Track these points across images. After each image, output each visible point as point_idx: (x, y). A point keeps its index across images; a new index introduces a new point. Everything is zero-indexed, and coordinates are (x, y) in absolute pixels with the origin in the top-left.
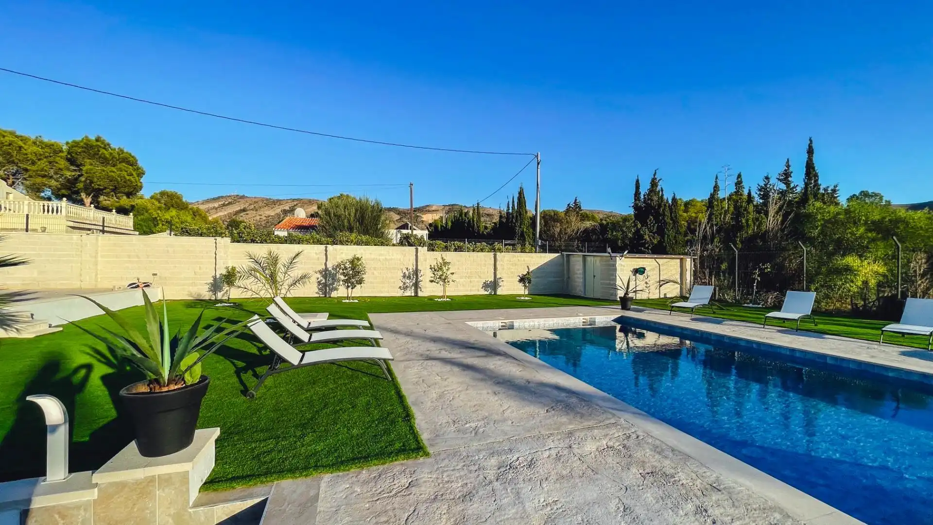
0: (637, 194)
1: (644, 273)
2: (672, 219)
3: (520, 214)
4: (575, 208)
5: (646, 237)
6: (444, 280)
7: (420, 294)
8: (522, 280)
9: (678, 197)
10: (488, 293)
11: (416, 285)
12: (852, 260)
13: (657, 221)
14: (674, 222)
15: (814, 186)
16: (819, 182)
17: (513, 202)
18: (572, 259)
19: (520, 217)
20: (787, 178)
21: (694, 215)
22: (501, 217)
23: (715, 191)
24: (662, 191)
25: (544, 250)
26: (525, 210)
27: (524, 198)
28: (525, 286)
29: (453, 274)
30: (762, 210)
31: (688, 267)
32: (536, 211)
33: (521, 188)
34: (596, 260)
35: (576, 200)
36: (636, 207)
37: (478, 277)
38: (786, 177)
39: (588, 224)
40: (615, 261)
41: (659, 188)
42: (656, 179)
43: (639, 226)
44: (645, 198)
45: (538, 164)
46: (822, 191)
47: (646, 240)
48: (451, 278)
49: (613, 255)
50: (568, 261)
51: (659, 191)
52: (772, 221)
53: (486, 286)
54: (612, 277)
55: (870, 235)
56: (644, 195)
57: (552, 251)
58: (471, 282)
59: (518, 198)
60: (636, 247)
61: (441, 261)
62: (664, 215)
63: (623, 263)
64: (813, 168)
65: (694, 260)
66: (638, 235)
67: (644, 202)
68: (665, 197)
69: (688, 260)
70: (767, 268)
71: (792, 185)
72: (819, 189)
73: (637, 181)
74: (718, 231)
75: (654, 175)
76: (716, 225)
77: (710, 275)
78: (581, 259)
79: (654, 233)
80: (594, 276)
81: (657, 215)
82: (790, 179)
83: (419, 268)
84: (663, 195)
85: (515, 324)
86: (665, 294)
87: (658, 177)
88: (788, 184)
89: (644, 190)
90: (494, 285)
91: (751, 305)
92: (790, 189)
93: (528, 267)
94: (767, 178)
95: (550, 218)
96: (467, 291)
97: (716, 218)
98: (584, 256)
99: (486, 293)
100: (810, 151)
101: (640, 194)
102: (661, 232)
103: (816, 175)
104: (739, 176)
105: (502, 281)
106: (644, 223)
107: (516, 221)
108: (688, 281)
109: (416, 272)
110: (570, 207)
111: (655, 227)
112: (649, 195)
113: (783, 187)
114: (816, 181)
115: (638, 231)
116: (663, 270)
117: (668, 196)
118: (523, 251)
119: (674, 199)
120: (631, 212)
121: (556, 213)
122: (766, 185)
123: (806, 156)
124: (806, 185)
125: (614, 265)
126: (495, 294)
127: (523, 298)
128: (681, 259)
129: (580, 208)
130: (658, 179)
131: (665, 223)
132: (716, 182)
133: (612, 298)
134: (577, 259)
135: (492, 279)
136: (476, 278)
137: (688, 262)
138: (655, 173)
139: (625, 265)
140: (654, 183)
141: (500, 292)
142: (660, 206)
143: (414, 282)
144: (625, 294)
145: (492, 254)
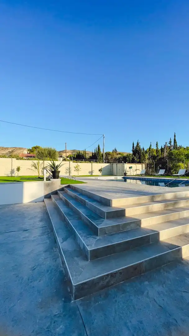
0: (133, 147)
1: (132, 168)
2: (143, 154)
3: (99, 153)
4: (115, 151)
5: (136, 160)
6: (78, 170)
7: (71, 175)
8: (100, 170)
9: (144, 148)
10: (90, 175)
11: (70, 172)
13: (138, 155)
15: (176, 145)
17: (96, 149)
18: (113, 165)
22: (93, 154)
25: (105, 163)
27: (100, 148)
28: (100, 172)
31: (144, 166)
32: (103, 151)
33: (99, 145)
34: (120, 165)
35: (115, 149)
36: (133, 151)
37: (87, 170)
39: (119, 156)
41: (139, 145)
43: (134, 156)
45: (104, 138)
48: (80, 169)
49: (124, 163)
50: (112, 166)
53: (89, 172)
54: (123, 169)
57: (109, 163)
58: (85, 171)
59: (98, 148)
60: (133, 161)
61: (77, 165)
62: (140, 153)
63: (126, 166)
67: (135, 149)
68: (141, 148)
70: (161, 166)
73: (133, 143)
80: (119, 169)
81: (138, 153)
83: (70, 167)
89: (135, 146)
90: (91, 172)
92: (171, 146)
93: (101, 167)
95: (108, 154)
102: (140, 158)
105: (94, 171)
107: (97, 155)
109: (70, 168)
111: (138, 157)
115: (133, 158)
116: (137, 167)
117: (141, 147)
118: (100, 163)
120: (131, 153)
121: (109, 153)
124: (174, 145)
125: (124, 166)
126: (92, 175)
128: (142, 165)
131: (141, 156)
134: (115, 165)
138: (138, 141)
140: (138, 144)
142: (139, 150)
144: (125, 172)
145: (91, 163)
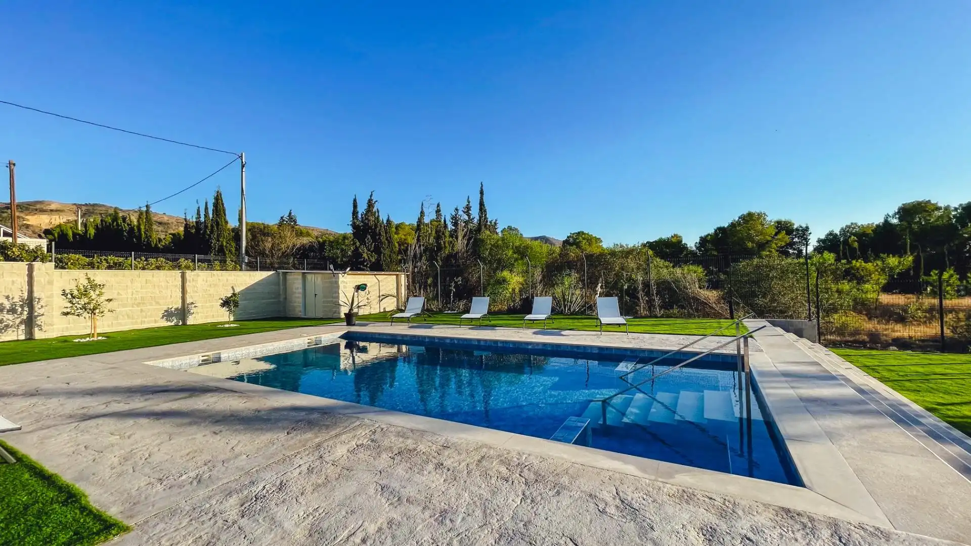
0: (355, 213)
1: (365, 289)
2: (387, 239)
3: (218, 224)
4: (289, 222)
5: (365, 255)
6: (93, 310)
7: (38, 335)
8: (226, 303)
9: (391, 219)
10: (173, 324)
11: (30, 323)
12: (506, 274)
13: (374, 240)
14: (389, 242)
15: (485, 219)
16: (487, 216)
17: (206, 208)
18: (289, 277)
19: (217, 228)
20: (468, 211)
21: (403, 237)
22: (187, 227)
23: (421, 216)
24: (378, 212)
25: (252, 267)
26: (225, 219)
27: (223, 204)
28: (230, 310)
29: (109, 300)
30: (454, 234)
31: (403, 283)
32: (240, 220)
33: (218, 192)
34: (316, 279)
35: (290, 213)
36: (354, 226)
37: (154, 303)
38: (468, 209)
39: (305, 240)
40: (338, 278)
41: (375, 209)
42: (372, 200)
43: (358, 244)
44: (362, 218)
45: (243, 166)
46: (489, 223)
47: (364, 258)
48: (107, 306)
49: (335, 272)
50: (285, 279)
51: (375, 212)
52: (460, 244)
53: (168, 315)
54: (334, 295)
55: (515, 256)
56: (362, 215)
57: (264, 268)
58: (142, 311)
59: (214, 203)
60: (356, 264)
61: (85, 282)
62: (380, 234)
63: (345, 280)
64: (484, 205)
65: (407, 275)
66: (357, 254)
67: (362, 221)
68: (381, 219)
69: (403, 276)
70: (459, 281)
71: (472, 217)
72: (487, 222)
73: (355, 200)
74: (425, 251)
75: (371, 196)
76: (423, 245)
77: (420, 289)
78: (300, 277)
79: (372, 252)
80: (315, 295)
81: (375, 236)
82: (470, 212)
83: (36, 294)
84: (378, 216)
85: (222, 356)
86: (384, 308)
87: (374, 198)
88: (469, 215)
89: (362, 209)
90: (183, 312)
91: (449, 312)
92: (470, 220)
93: (233, 288)
94: (457, 209)
95: (258, 232)
96: (136, 323)
97: (423, 240)
98: (304, 273)
99: (169, 324)
100: (482, 193)
101: (358, 213)
102: (377, 250)
103: (485, 211)
104: (438, 205)
105: (195, 307)
106: (363, 242)
107: (212, 232)
108: (403, 295)
109: (30, 302)
110: (284, 220)
111: (373, 246)
112: (366, 214)
113: (466, 218)
114: (485, 215)
115: (357, 249)
116: (382, 286)
117: (383, 218)
118: (224, 268)
119: (388, 221)
120: (349, 230)
121: (266, 227)
122: (456, 215)
123: (479, 195)
124: (480, 217)
125: (337, 283)
126: (184, 324)
127: (227, 326)
128: (397, 275)
129: (296, 222)
130: (374, 201)
131: (382, 243)
132: (422, 208)
133: (335, 315)
134: (295, 278)
135: (179, 305)
136: (151, 304)
137: (403, 278)
138: (372, 194)
139: (347, 281)
140: (370, 204)
141: (191, 321)
142: (376, 226)
143: (25, 317)
144: (350, 310)
145: (177, 273)
